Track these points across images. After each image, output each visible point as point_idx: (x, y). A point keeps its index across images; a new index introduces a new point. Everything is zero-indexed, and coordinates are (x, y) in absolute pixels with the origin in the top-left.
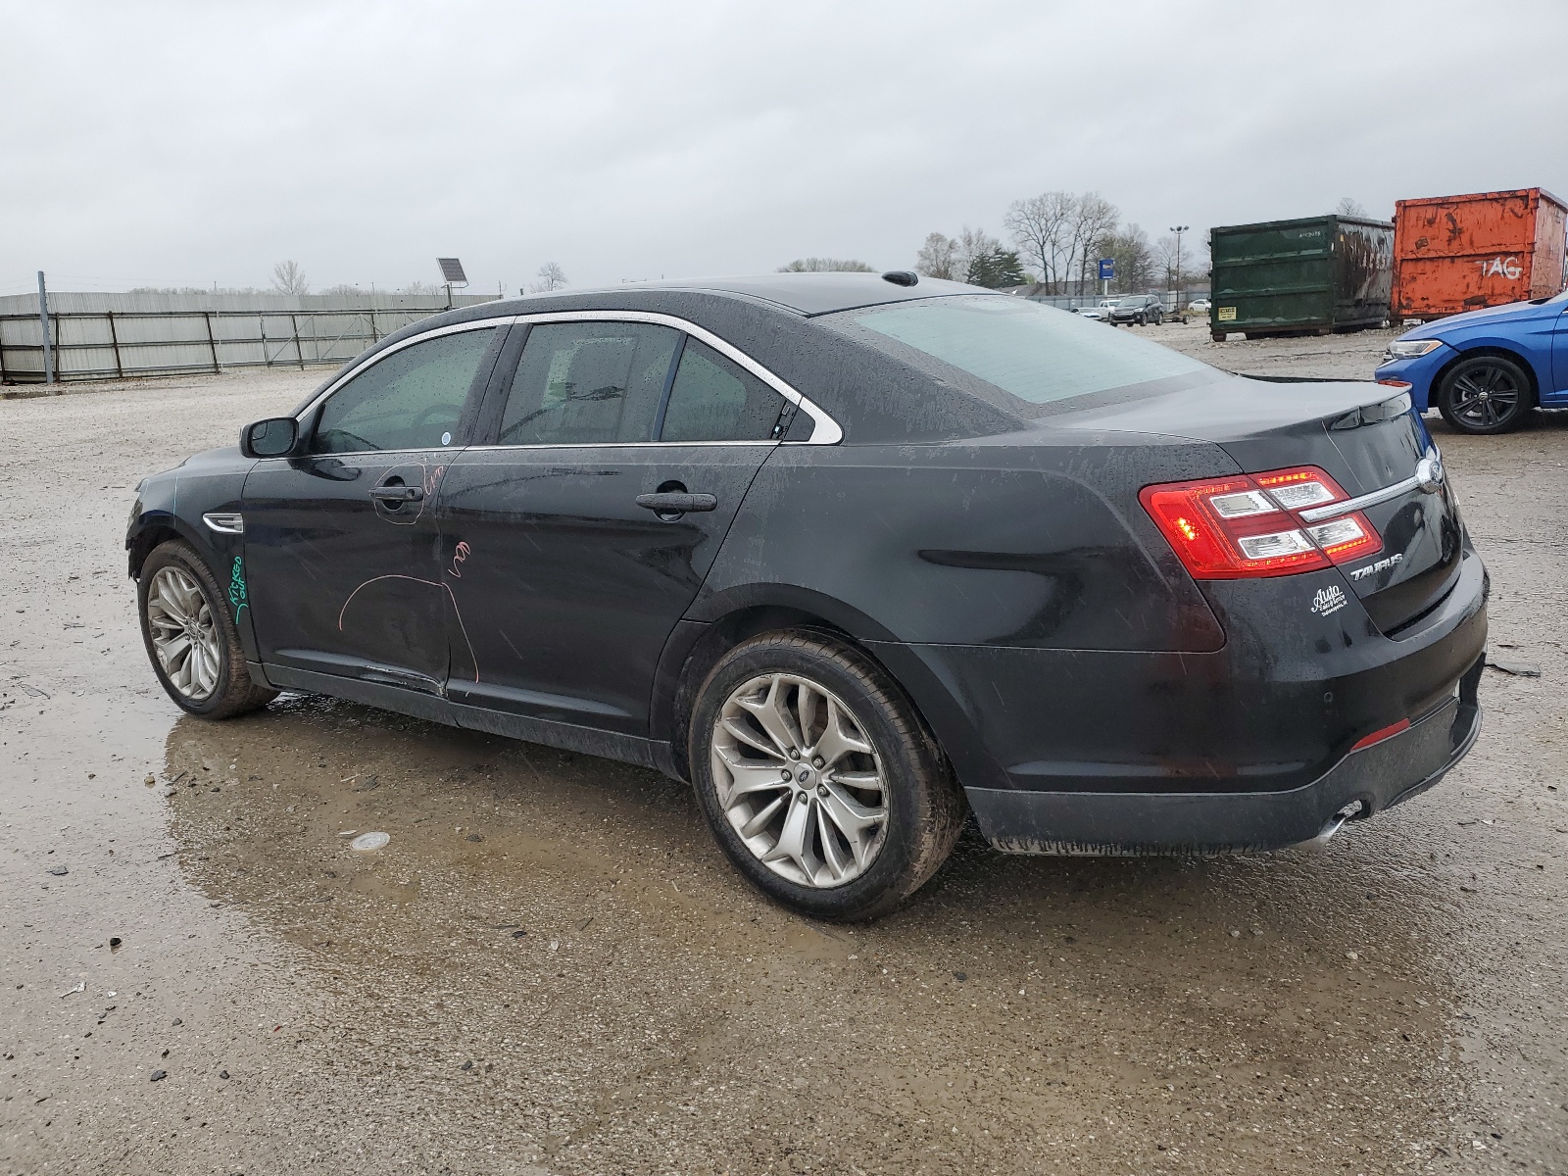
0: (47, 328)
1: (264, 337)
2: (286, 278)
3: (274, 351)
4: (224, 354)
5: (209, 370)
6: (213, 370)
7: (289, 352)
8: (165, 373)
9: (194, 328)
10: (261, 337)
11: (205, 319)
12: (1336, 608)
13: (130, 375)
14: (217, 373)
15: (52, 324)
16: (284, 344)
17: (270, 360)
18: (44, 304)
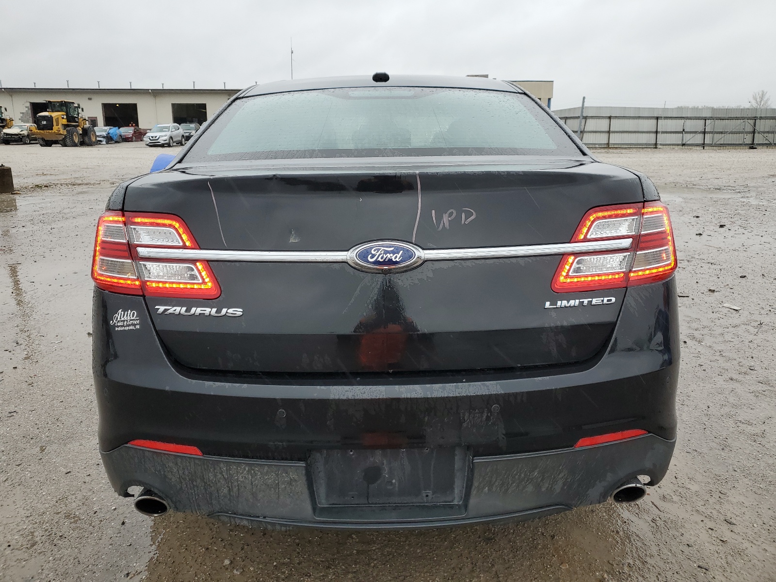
0: (581, 123)
1: (684, 130)
2: (758, 100)
3: (688, 139)
4: (662, 138)
5: (652, 146)
6: (654, 146)
7: (698, 139)
8: (630, 147)
9: (650, 125)
10: (682, 130)
11: (656, 120)
12: (127, 328)
13: (613, 146)
14: (656, 148)
15: (583, 121)
16: (694, 134)
17: (684, 143)
18: (582, 112)
